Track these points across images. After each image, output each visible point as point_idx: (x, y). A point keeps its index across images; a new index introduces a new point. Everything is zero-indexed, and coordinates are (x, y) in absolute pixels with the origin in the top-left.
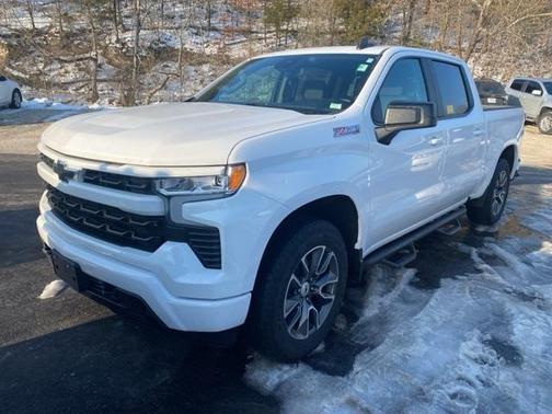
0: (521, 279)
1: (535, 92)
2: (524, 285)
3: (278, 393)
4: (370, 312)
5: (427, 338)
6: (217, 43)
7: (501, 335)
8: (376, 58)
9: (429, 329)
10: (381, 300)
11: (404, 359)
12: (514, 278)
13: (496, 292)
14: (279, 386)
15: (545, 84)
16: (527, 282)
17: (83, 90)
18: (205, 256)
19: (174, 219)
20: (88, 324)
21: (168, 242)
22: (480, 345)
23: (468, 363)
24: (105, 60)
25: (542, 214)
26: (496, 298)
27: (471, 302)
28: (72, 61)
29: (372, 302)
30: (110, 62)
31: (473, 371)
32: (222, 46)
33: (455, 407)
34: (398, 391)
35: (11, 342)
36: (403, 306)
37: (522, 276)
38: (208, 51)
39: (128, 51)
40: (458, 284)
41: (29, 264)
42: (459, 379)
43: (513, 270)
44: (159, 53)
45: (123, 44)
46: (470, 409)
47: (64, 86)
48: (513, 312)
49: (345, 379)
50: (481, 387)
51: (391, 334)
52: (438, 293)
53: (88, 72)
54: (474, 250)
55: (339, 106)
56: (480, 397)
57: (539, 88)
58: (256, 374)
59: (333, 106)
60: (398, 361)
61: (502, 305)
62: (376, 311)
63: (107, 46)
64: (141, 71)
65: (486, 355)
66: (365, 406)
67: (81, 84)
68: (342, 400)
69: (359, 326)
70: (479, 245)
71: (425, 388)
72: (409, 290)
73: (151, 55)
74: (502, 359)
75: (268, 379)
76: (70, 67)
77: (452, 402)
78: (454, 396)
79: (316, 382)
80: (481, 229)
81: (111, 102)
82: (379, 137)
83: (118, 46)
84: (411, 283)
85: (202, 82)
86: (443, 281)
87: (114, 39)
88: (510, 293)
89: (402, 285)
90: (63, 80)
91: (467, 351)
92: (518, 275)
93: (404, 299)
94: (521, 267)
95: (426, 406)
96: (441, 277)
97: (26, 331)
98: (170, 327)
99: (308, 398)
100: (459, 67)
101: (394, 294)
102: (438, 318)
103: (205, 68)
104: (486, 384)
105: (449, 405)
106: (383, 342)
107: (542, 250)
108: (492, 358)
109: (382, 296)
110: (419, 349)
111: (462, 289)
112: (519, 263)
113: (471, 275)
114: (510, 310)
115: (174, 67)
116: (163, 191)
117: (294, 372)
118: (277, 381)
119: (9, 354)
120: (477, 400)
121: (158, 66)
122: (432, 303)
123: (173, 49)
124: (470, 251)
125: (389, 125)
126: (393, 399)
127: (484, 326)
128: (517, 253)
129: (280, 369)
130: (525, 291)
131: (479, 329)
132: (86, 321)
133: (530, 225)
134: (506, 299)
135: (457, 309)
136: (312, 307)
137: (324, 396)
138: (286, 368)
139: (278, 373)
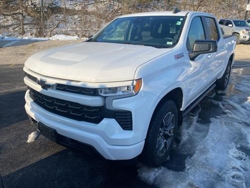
0: (244, 116)
1: (230, 25)
2: (246, 119)
3: (156, 183)
4: (185, 138)
5: (213, 149)
6: (81, 4)
7: (244, 144)
8: (185, 18)
9: (213, 144)
10: (187, 131)
11: (207, 161)
12: (241, 116)
13: (236, 124)
14: (155, 179)
15: (234, 21)
16: (247, 117)
17: (17, 29)
18: (123, 125)
19: (108, 107)
20: (55, 155)
21: (105, 119)
22: (237, 150)
23: (235, 159)
24: (27, 14)
25: (243, 83)
26: (237, 126)
27: (227, 129)
28: (10, 15)
29: (184, 133)
30: (29, 15)
31: (238, 164)
32: (83, 6)
33: (235, 182)
34: (209, 177)
35: (20, 168)
36: (198, 133)
37: (244, 114)
38: (77, 8)
39: (37, 9)
40: (218, 121)
41: (17, 124)
42: (233, 168)
43: (239, 111)
44: (53, 10)
45: (35, 6)
46: (242, 183)
47: (7, 27)
48: (246, 133)
49: (183, 173)
50: (243, 171)
51: (198, 148)
52: (211, 126)
53: (19, 20)
54: (220, 103)
55: (171, 43)
56: (245, 177)
57: (231, 23)
58: (143, 174)
59: (168, 43)
60: (205, 162)
61: (240, 129)
62: (187, 137)
63: (26, 7)
64: (45, 19)
65: (241, 155)
66: (197, 186)
67: (16, 26)
68: (186, 184)
69: (181, 145)
70: (221, 100)
71: (220, 174)
72: (199, 125)
73: (50, 10)
74: (248, 156)
75: (150, 176)
76: (9, 18)
77: (234, 180)
78: (233, 177)
79: (172, 176)
80: (220, 92)
81: (31, 35)
82: (191, 57)
83: (32, 6)
84: (198, 122)
85: (75, 23)
86: (211, 119)
87: (30, 3)
88: (241, 123)
89: (195, 123)
90: (6, 24)
91: (232, 154)
92: (242, 114)
93: (197, 130)
94: (242, 110)
95: (223, 183)
96: (209, 118)
97: (26, 161)
98: (106, 158)
99: (171, 184)
100: (214, 19)
101: (192, 128)
102: (215, 138)
103: (76, 17)
104: (245, 169)
105: (233, 182)
106: (195, 152)
107: (248, 101)
108: (244, 156)
109: (187, 129)
110: (211, 155)
111: (221, 122)
112: (240, 108)
113: (222, 115)
114: (244, 132)
115: (61, 16)
116: (102, 94)
117: (160, 171)
118: (154, 177)
119: (21, 174)
120: (244, 178)
121: (53, 16)
122: (210, 131)
123: (60, 8)
124: (218, 103)
125: (195, 52)
126: (208, 181)
127: (235, 140)
128: (239, 103)
129: (154, 171)
130: (247, 122)
131: (234, 142)
132: (54, 153)
133: (240, 89)
134: (241, 127)
135: (222, 133)
136: (165, 140)
137: (178, 183)
138: (156, 170)
139: (154, 173)
